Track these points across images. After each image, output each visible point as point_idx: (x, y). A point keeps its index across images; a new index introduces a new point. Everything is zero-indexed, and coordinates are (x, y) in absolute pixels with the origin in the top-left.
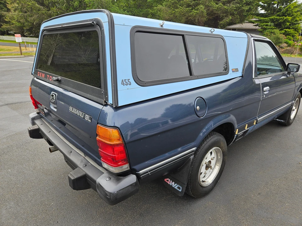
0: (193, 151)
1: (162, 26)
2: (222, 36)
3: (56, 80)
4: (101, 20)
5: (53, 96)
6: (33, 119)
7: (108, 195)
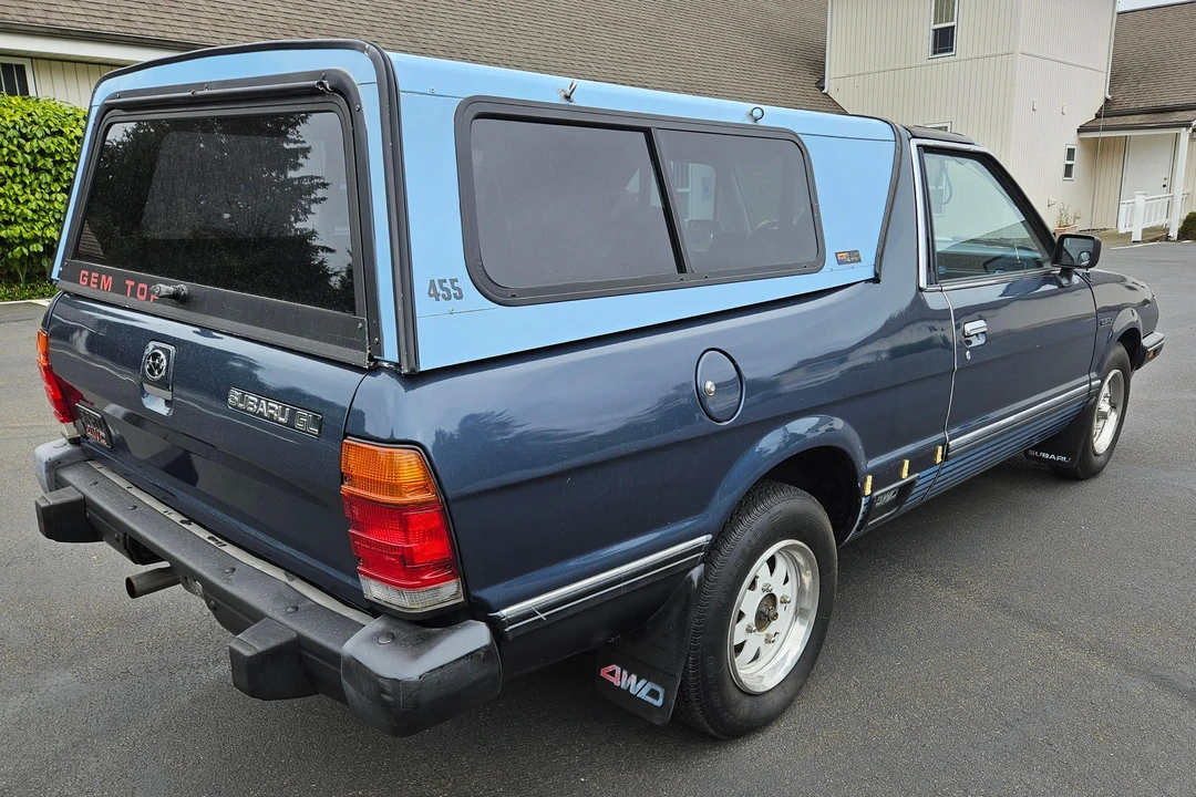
0: (698, 549)
1: (568, 97)
2: (795, 135)
3: (169, 297)
4: (351, 76)
5: (155, 356)
6: (54, 468)
7: (389, 690)
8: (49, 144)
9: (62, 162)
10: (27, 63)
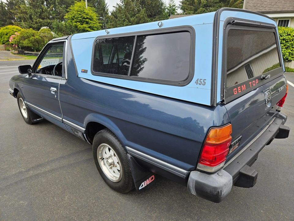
5: (269, 94)
8: (287, 37)
9: (288, 41)
10: (290, 19)
